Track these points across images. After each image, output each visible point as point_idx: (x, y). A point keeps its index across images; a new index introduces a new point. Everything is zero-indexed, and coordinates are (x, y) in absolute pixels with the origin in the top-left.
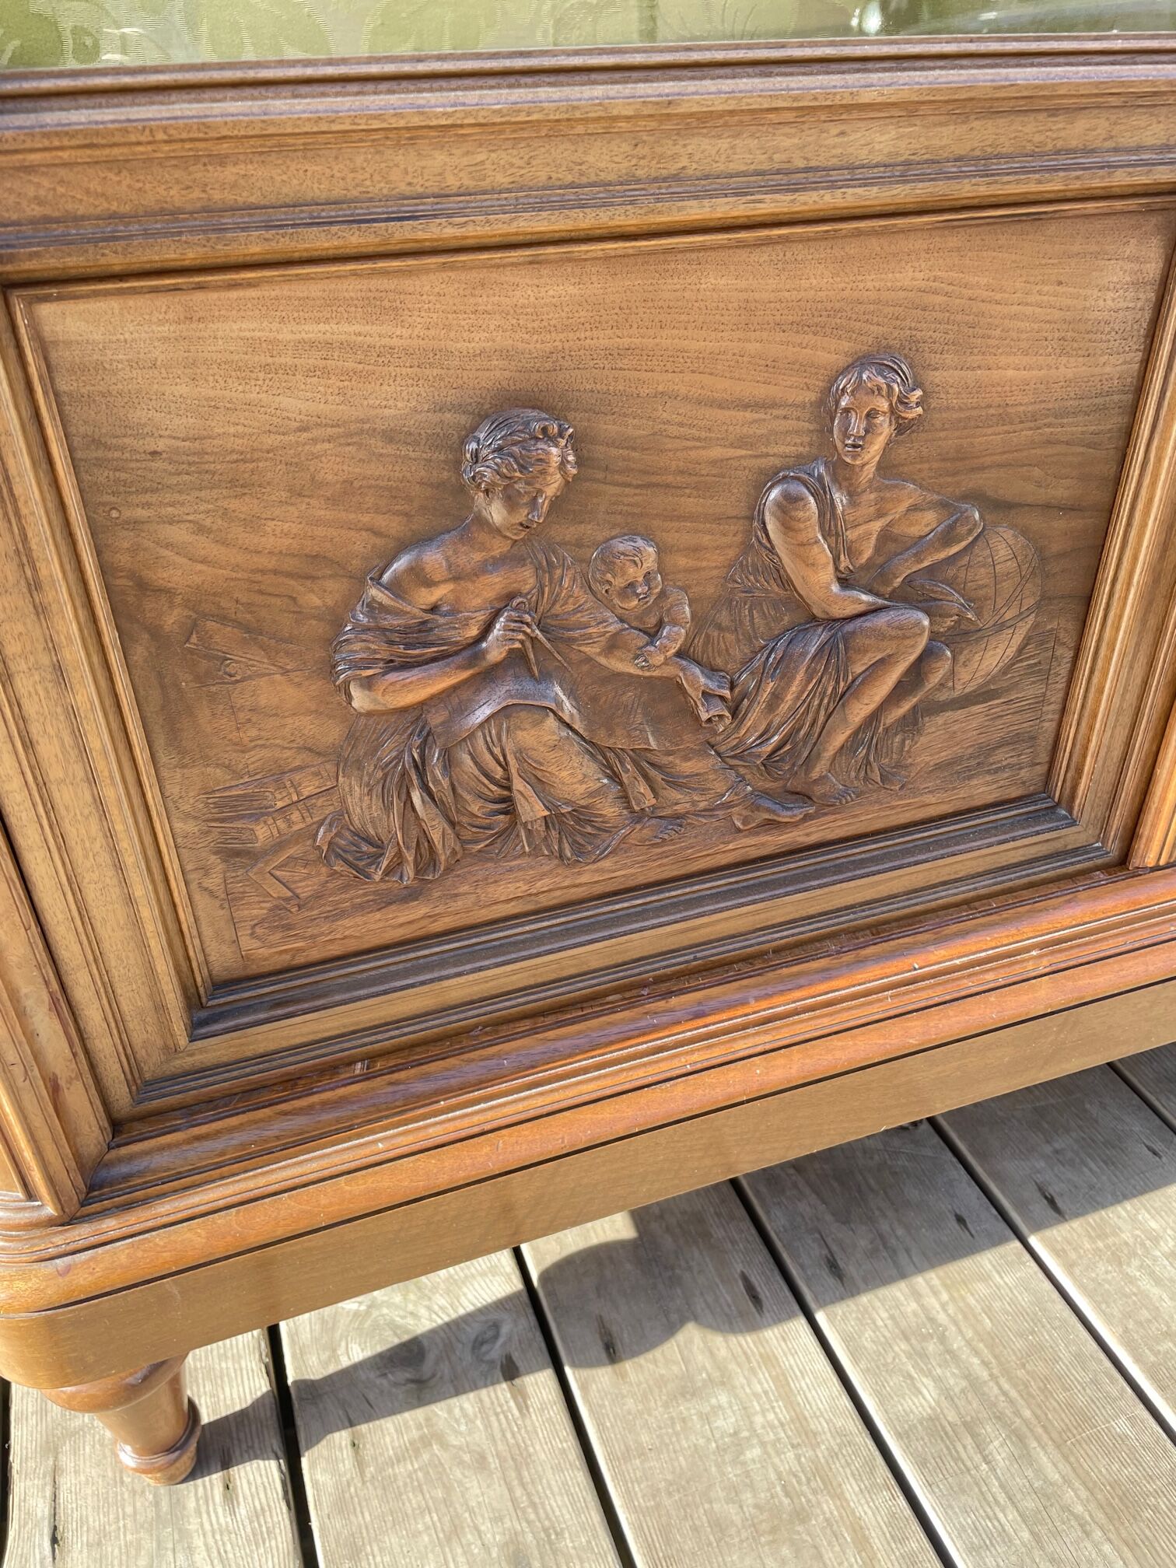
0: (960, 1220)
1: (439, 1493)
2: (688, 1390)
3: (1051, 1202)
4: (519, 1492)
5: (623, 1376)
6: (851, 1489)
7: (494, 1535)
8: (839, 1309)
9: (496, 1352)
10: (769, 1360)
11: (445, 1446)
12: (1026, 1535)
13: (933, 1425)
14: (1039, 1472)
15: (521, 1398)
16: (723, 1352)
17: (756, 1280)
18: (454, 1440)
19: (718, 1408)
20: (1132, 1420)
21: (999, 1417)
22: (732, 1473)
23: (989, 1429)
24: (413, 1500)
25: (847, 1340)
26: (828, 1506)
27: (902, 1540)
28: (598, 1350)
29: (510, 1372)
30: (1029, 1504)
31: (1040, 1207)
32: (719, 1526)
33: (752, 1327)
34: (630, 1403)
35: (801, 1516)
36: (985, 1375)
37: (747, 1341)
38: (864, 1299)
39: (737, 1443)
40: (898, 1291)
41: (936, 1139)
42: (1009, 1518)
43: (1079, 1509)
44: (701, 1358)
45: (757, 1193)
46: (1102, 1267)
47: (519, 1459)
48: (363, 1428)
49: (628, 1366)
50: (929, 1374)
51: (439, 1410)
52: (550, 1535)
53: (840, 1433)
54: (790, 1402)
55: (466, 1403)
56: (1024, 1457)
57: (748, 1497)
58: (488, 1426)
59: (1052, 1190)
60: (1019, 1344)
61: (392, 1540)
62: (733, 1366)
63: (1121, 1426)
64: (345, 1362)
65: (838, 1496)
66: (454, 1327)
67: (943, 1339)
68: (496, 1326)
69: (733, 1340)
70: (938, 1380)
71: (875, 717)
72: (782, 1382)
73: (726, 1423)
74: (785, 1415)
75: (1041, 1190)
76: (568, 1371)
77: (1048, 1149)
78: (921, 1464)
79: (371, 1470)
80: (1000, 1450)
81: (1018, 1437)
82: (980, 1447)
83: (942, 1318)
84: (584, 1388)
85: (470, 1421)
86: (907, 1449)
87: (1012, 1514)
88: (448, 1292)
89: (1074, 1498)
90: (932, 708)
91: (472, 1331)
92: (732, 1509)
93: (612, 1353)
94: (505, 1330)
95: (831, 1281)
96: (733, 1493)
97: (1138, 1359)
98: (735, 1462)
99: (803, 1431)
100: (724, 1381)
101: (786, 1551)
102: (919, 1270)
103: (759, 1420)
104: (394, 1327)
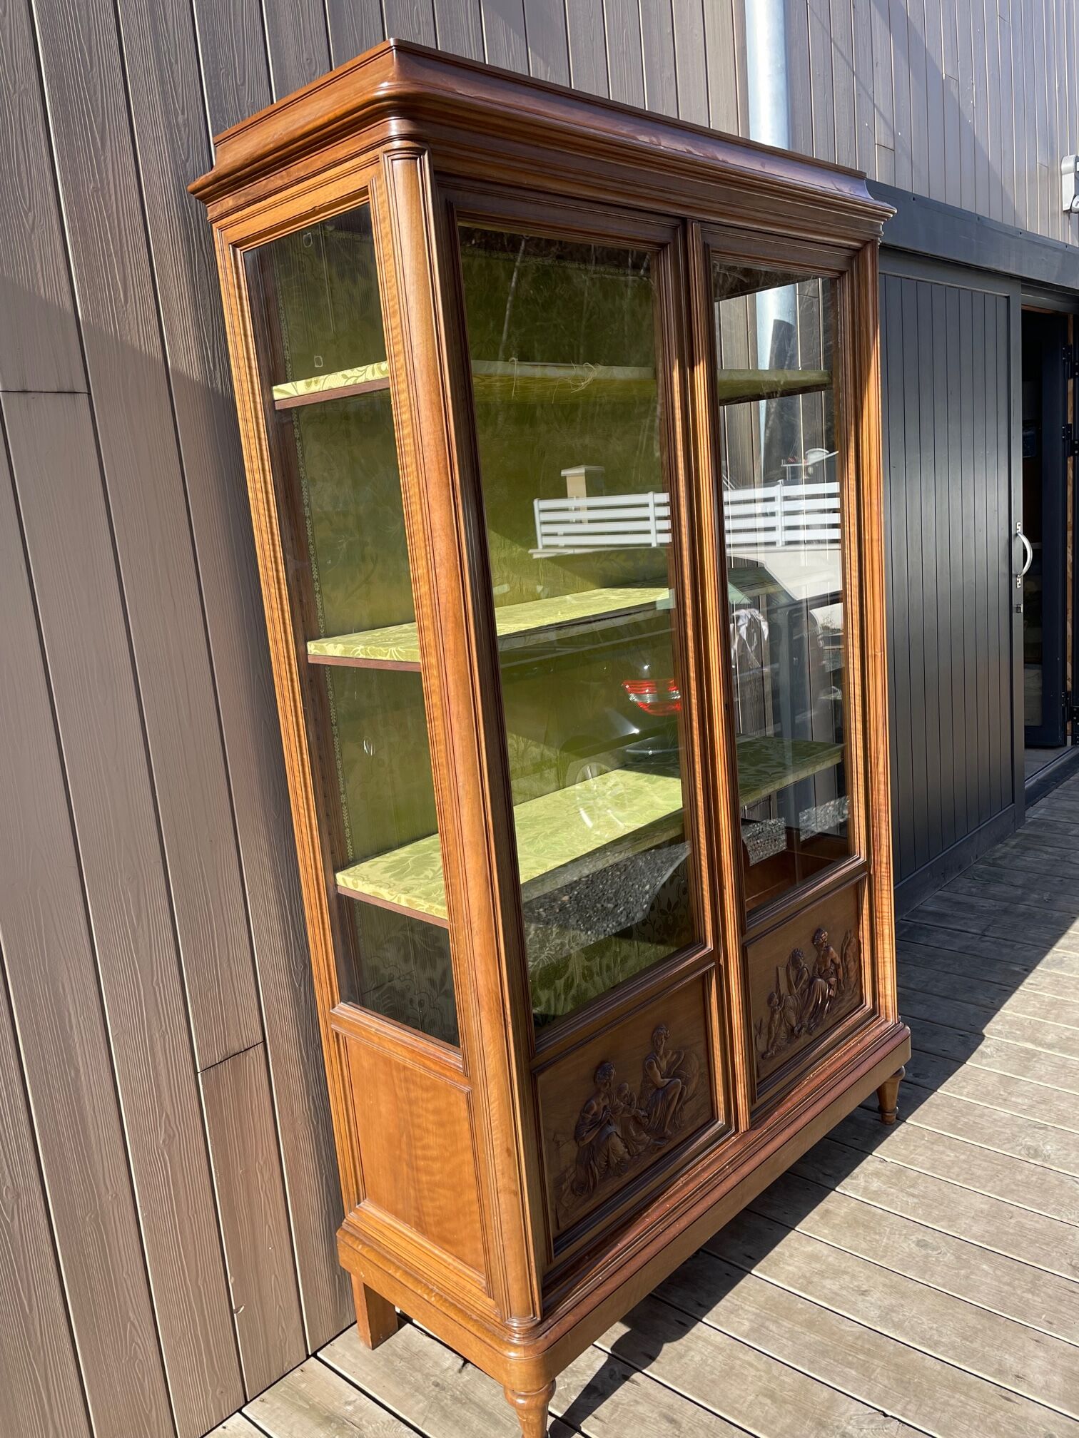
0: (728, 1274)
1: (631, 1415)
2: (681, 1356)
3: (750, 1257)
4: (653, 1403)
5: (659, 1362)
6: (741, 1355)
7: (655, 1415)
8: (709, 1314)
9: (618, 1375)
10: (698, 1337)
11: (623, 1404)
12: (791, 1343)
13: (753, 1330)
14: (786, 1327)
15: (633, 1382)
16: (684, 1343)
17: (680, 1320)
18: (623, 1402)
19: (692, 1357)
20: (801, 1303)
21: (768, 1319)
22: (708, 1368)
23: (767, 1324)
24: (625, 1421)
25: (716, 1322)
26: (738, 1362)
27: (761, 1359)
28: (648, 1360)
29: (626, 1378)
30: (787, 1335)
31: (748, 1261)
32: (713, 1381)
33: (687, 1331)
34: (667, 1368)
35: (732, 1368)
36: (758, 1311)
37: (688, 1336)
38: (714, 1309)
39: (704, 1362)
40: (723, 1302)
41: (706, 1255)
42: (784, 1341)
43: (800, 1330)
44: (680, 1347)
45: (663, 1296)
46: (773, 1269)
47: (647, 1396)
48: (594, 1413)
49: (658, 1358)
50: (743, 1319)
51: (613, 1397)
52: (670, 1407)
53: (728, 1345)
54: (711, 1344)
55: (620, 1392)
56: (779, 1326)
57: (716, 1372)
58: (631, 1393)
59: (748, 1254)
60: (763, 1299)
61: (627, 1431)
62: (689, 1344)
63: (800, 1306)
64: (573, 1401)
65: (739, 1359)
66: (598, 1375)
67: (742, 1308)
68: (612, 1370)
69: (685, 1337)
70: (747, 1319)
71: (675, 1110)
72: (705, 1340)
73: (697, 1358)
74: (712, 1348)
75: (746, 1255)
76: (644, 1371)
77: (740, 1243)
78: (755, 1340)
79: (606, 1421)
80: (773, 1327)
81: (775, 1322)
82: (767, 1329)
83: (739, 1303)
84: (651, 1371)
85: (625, 1395)
86: (749, 1339)
87: (785, 1340)
88: (590, 1369)
89: (798, 1328)
90: (685, 1103)
91: (606, 1374)
92: (714, 1376)
93: (653, 1359)
94: (616, 1369)
95: (702, 1309)
96: (712, 1373)
97: (795, 1288)
98: (707, 1365)
99: (719, 1349)
100: (690, 1349)
101: (734, 1377)
102: (726, 1294)
103: (706, 1353)
104: (582, 1386)
